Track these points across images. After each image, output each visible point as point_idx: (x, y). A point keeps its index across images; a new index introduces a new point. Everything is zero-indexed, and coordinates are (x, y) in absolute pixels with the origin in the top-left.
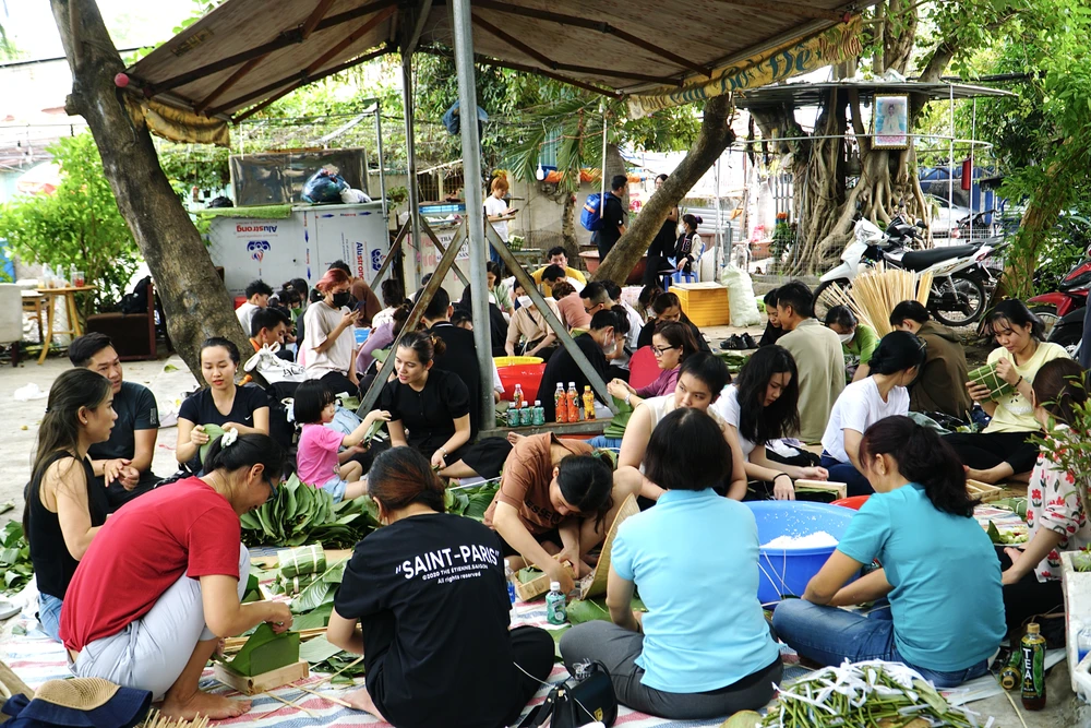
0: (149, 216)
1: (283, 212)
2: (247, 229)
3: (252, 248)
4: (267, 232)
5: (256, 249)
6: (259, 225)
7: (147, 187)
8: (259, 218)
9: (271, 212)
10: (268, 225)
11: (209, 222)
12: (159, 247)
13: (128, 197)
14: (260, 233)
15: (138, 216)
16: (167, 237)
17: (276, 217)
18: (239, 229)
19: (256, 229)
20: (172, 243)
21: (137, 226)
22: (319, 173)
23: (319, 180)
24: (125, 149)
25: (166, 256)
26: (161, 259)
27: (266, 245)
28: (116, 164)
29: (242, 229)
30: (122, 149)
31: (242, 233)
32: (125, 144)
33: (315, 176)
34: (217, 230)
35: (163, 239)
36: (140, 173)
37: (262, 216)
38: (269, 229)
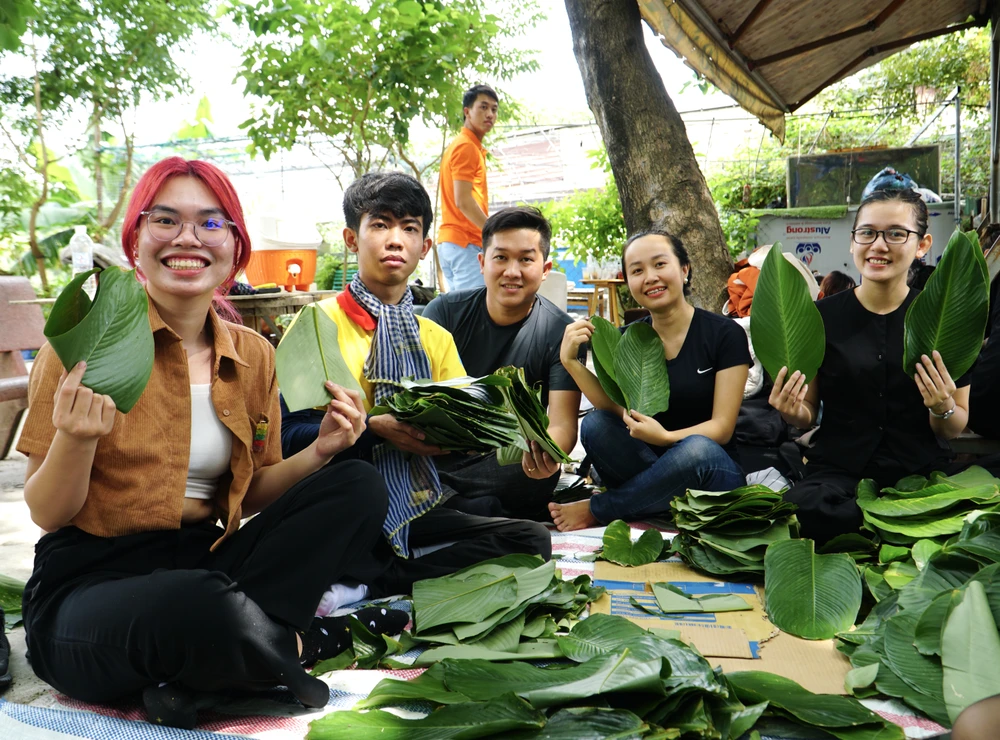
0: (618, 99)
1: (838, 212)
2: (798, 230)
3: (801, 251)
4: (819, 234)
5: (806, 252)
6: (810, 226)
7: (619, 60)
8: (811, 218)
9: (825, 212)
10: (820, 226)
11: (757, 220)
12: (627, 140)
13: (595, 79)
14: (811, 234)
15: (605, 100)
16: (638, 126)
17: (831, 217)
18: (789, 230)
19: (808, 230)
20: (643, 133)
21: (603, 114)
22: (883, 171)
23: (882, 179)
24: (598, 14)
25: (634, 151)
26: (627, 156)
27: (816, 247)
28: (587, 36)
29: (792, 230)
30: (595, 13)
31: (792, 234)
32: (599, 7)
33: (878, 174)
34: (765, 230)
35: (633, 129)
36: (612, 42)
37: (814, 216)
38: (821, 230)
